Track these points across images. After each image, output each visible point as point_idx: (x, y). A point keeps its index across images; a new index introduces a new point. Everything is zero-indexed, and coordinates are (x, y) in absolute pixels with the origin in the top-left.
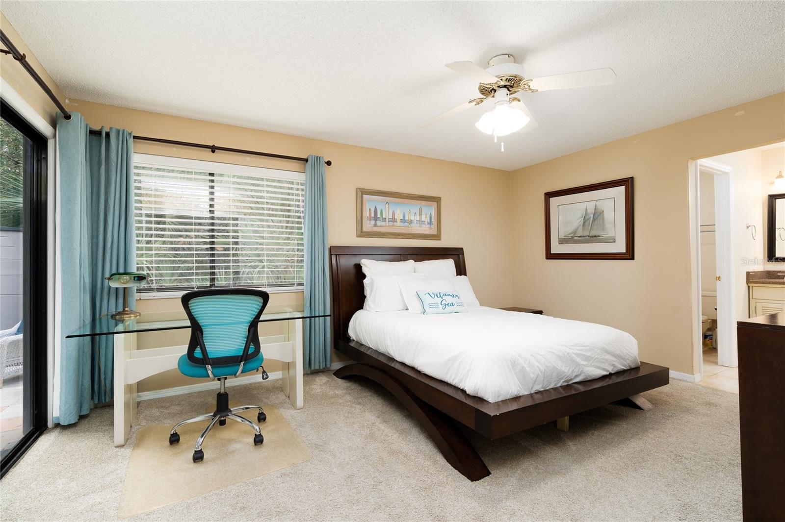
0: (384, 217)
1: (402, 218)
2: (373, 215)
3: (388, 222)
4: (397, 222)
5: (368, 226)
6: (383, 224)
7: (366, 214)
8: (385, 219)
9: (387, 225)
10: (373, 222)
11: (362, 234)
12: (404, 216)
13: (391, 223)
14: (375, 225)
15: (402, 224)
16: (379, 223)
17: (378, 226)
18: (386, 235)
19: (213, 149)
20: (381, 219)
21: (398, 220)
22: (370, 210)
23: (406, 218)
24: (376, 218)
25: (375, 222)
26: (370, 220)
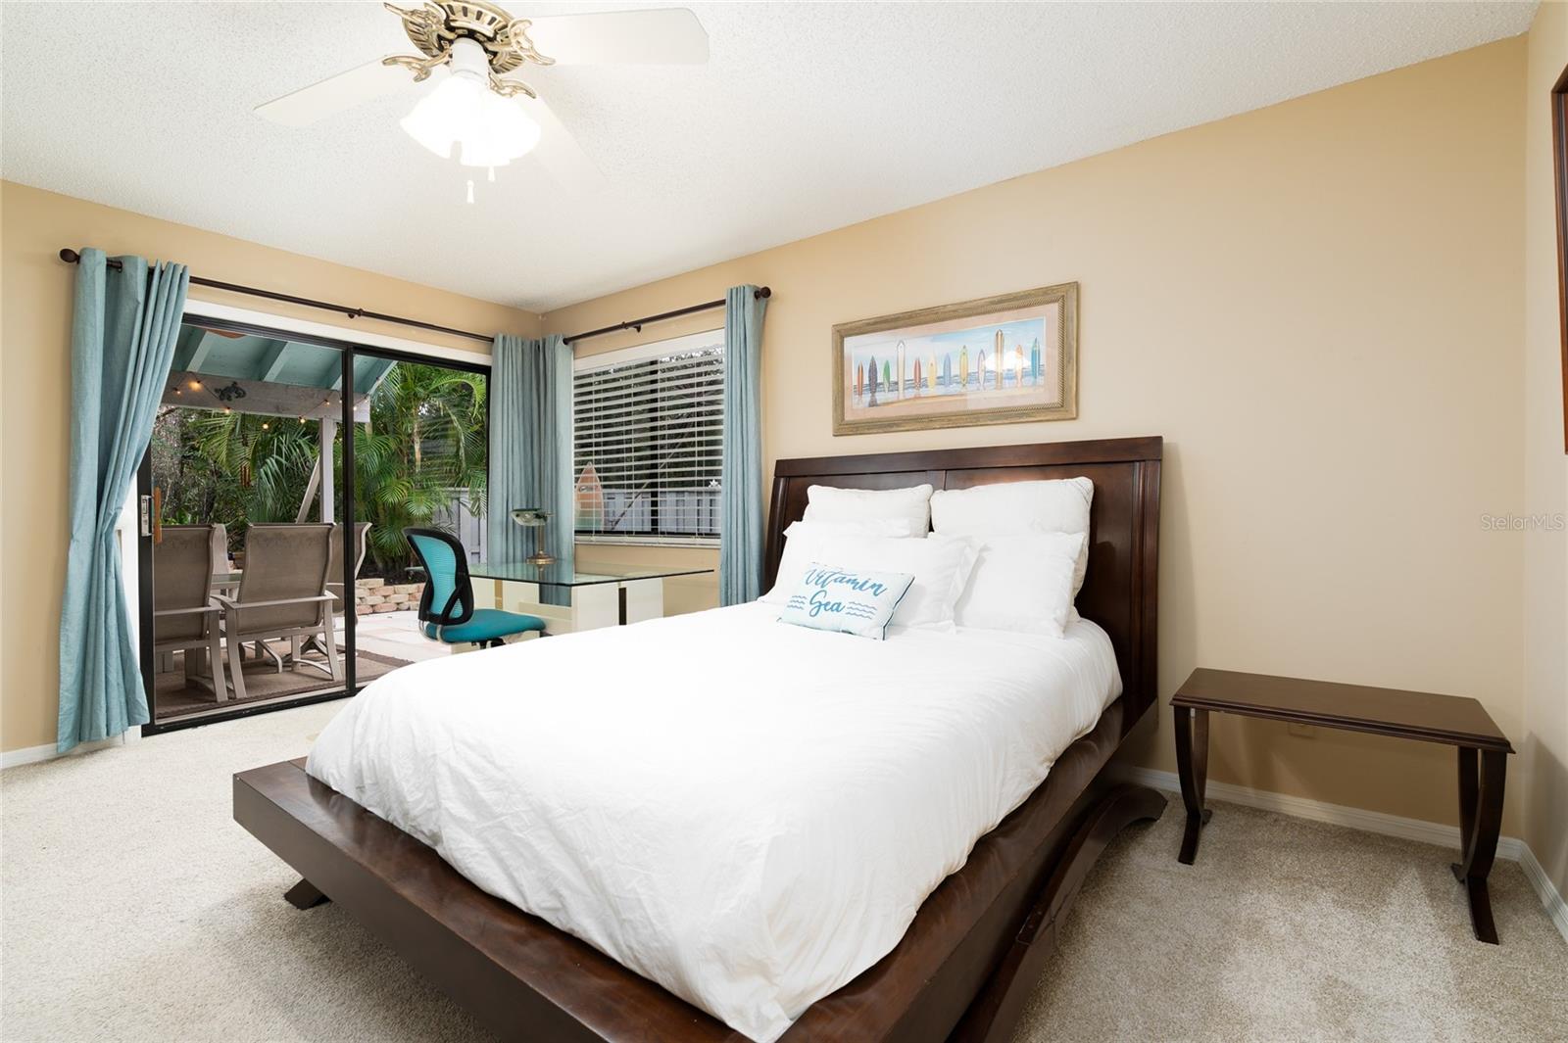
0: (893, 378)
1: (942, 374)
2: (866, 381)
3: (904, 389)
4: (927, 386)
5: (858, 407)
6: (891, 396)
7: (852, 380)
8: (897, 383)
9: (901, 398)
10: (867, 398)
11: (844, 427)
12: (947, 366)
13: (911, 393)
14: (873, 404)
15: (941, 390)
16: (880, 397)
17: (877, 405)
18: (898, 425)
19: (637, 325)
20: (886, 385)
21: (931, 382)
22: (860, 370)
23: (955, 370)
24: (874, 386)
25: (873, 396)
26: (860, 394)
